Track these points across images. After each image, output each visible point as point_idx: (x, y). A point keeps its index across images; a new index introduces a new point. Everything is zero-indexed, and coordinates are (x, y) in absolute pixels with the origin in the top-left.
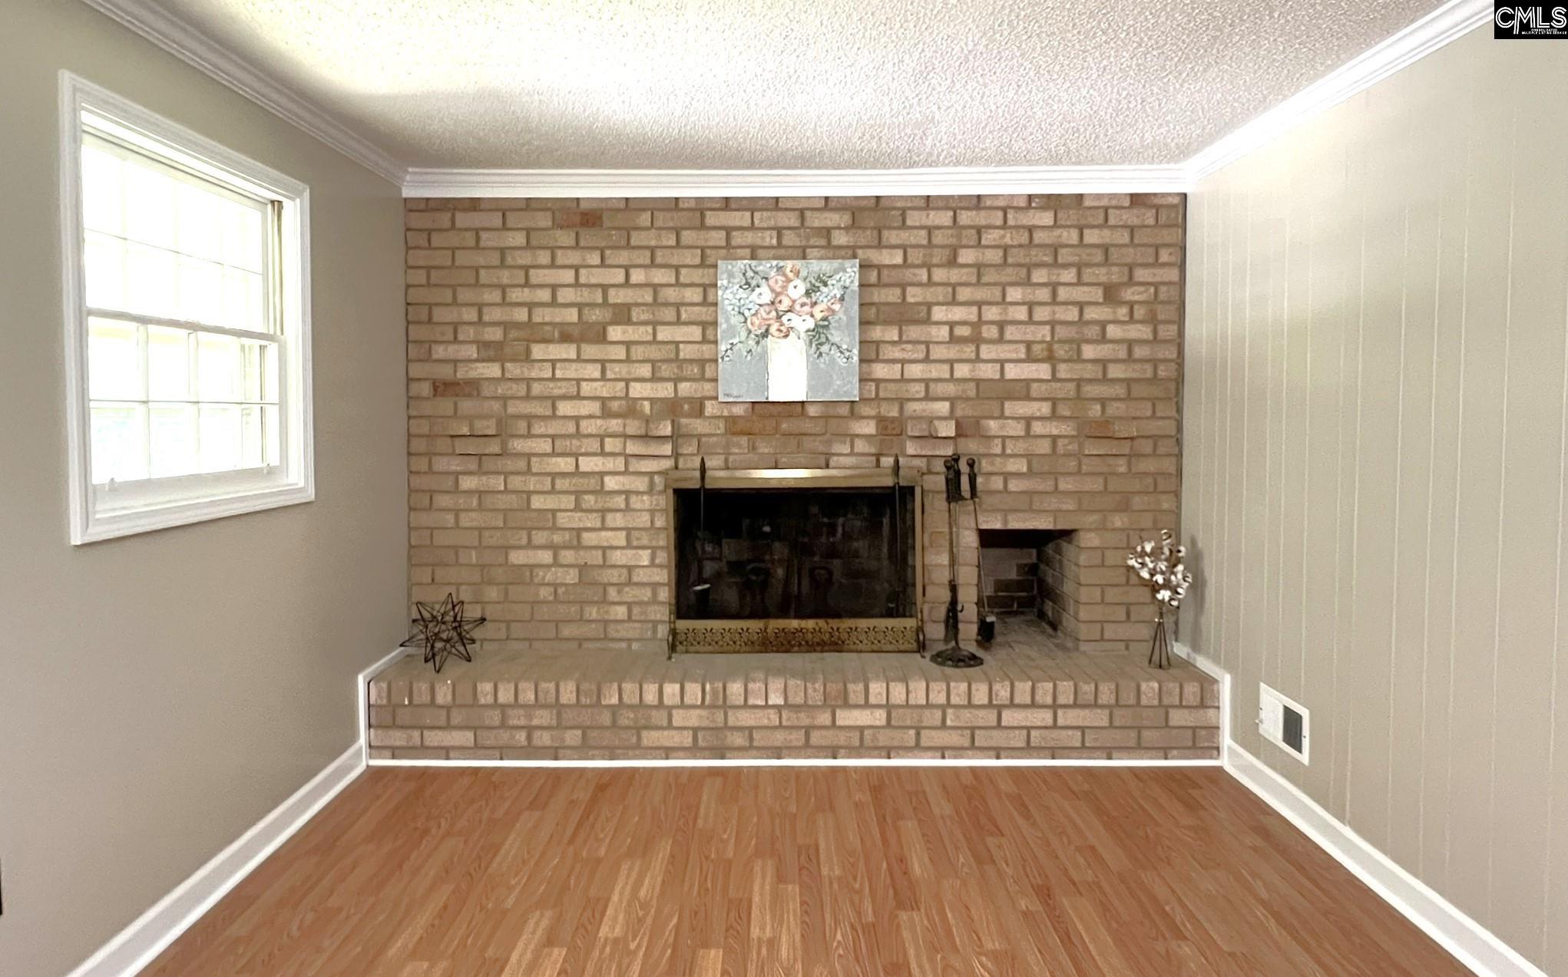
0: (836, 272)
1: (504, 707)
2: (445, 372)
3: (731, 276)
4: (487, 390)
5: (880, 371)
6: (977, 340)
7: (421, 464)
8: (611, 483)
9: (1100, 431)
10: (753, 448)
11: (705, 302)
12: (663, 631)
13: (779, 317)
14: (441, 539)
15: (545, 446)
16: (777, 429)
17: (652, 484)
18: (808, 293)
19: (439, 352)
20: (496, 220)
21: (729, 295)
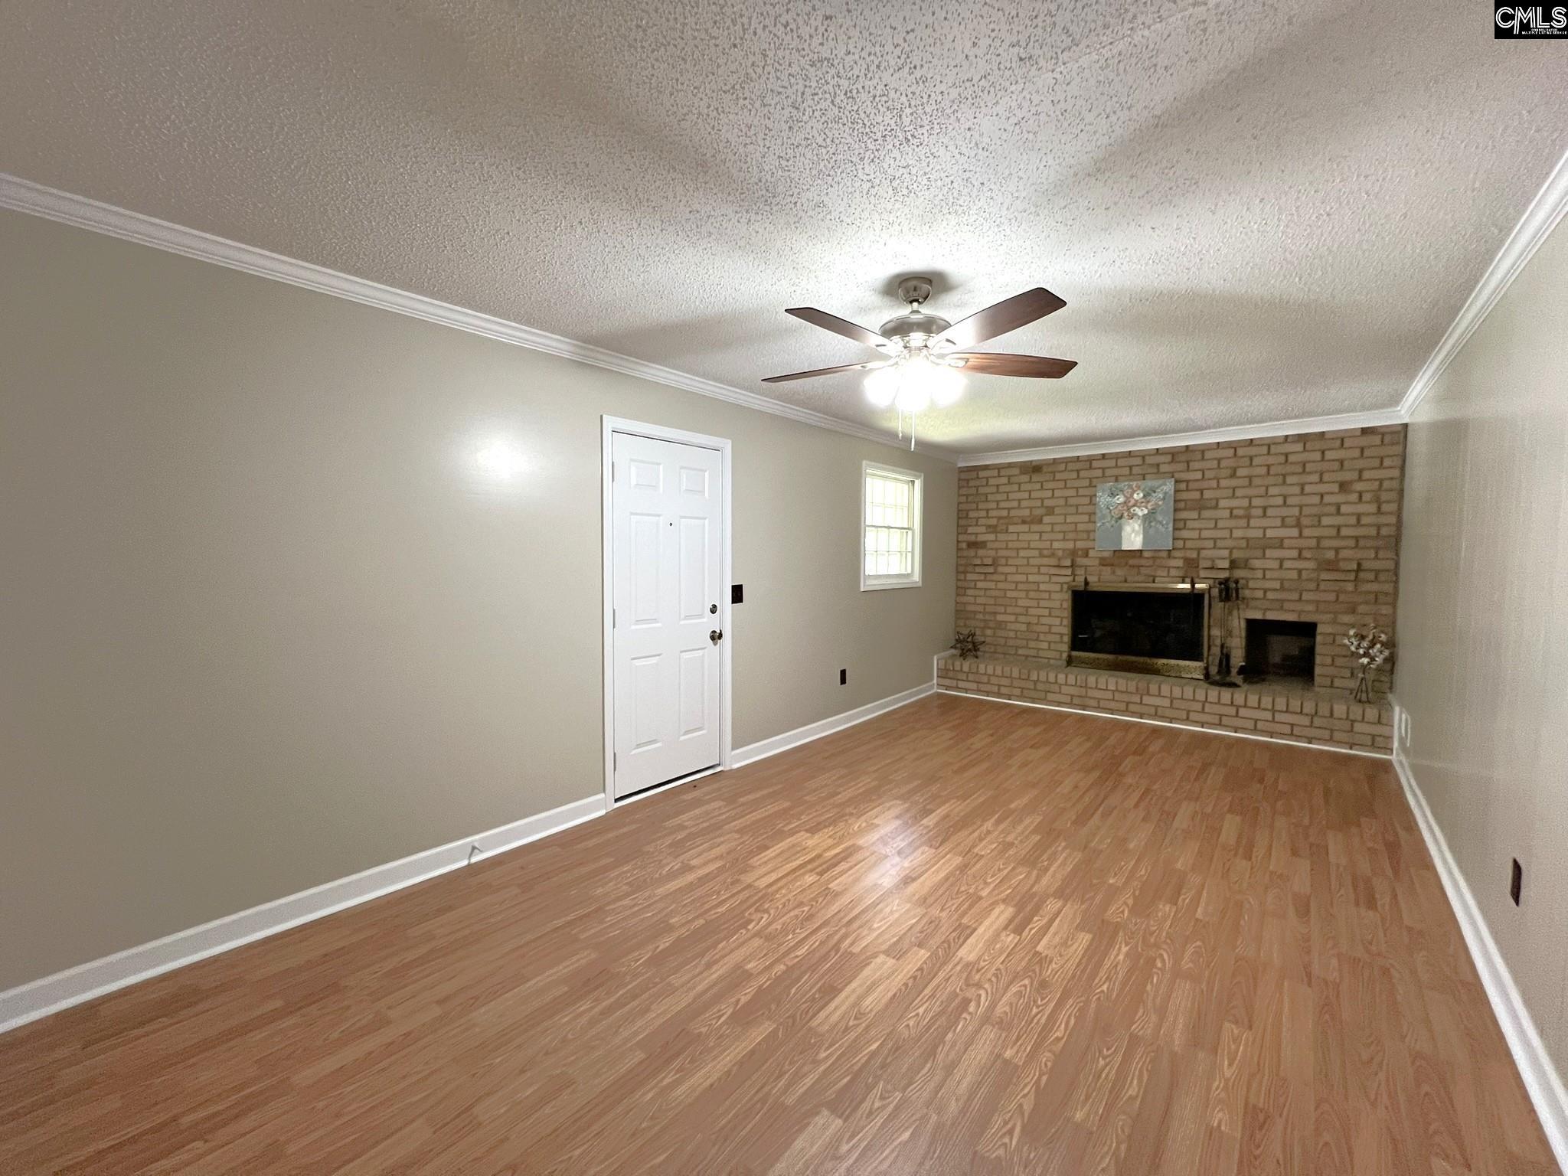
0: (1161, 485)
1: (990, 675)
2: (972, 538)
3: (1103, 491)
4: (989, 545)
5: (1185, 534)
6: (1248, 517)
7: (962, 577)
8: (1042, 587)
9: (1331, 566)
10: (1114, 572)
11: (1091, 503)
12: (1065, 655)
13: (1129, 509)
14: (970, 608)
15: (1013, 570)
16: (1127, 564)
17: (1062, 588)
18: (1144, 496)
19: (970, 531)
20: (995, 473)
21: (1103, 499)
